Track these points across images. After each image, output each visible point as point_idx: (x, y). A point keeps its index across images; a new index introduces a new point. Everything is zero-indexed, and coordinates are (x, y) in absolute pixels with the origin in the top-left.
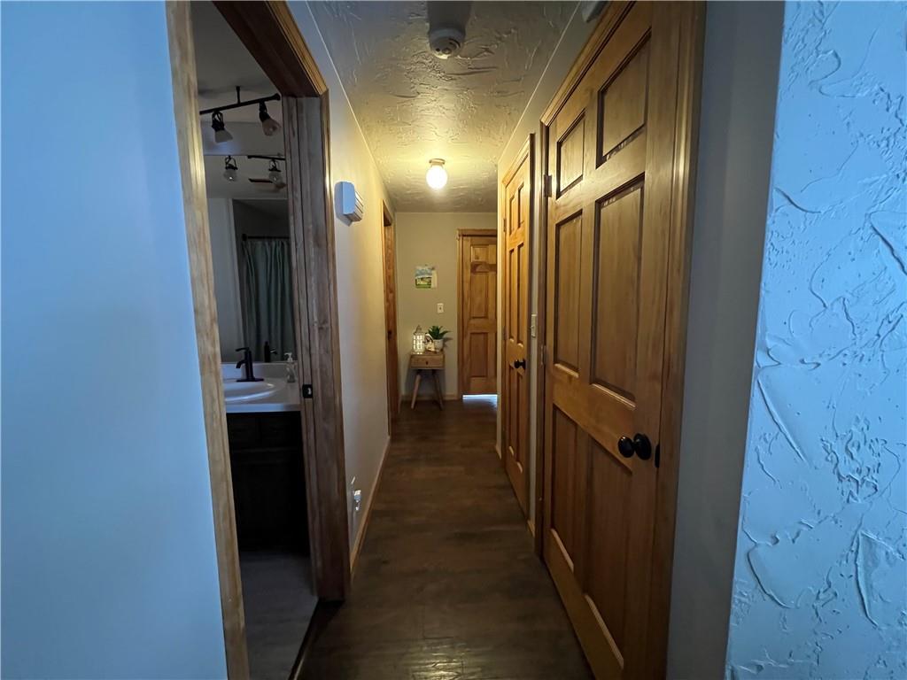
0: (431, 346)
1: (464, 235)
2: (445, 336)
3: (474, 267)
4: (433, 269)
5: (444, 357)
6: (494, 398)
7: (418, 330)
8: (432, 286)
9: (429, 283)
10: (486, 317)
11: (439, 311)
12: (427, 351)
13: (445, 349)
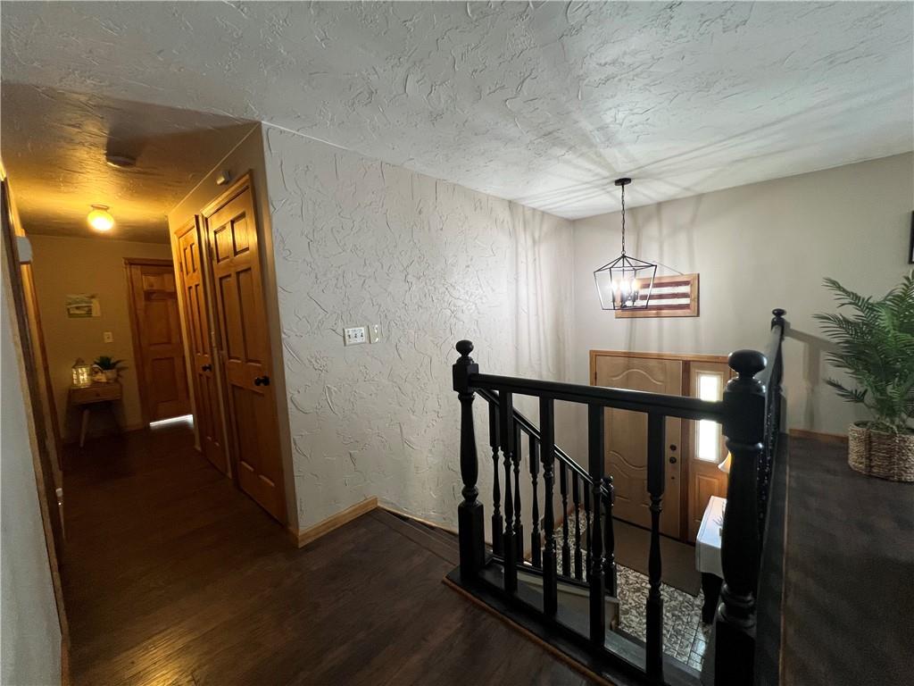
0: (102, 377)
1: (131, 263)
2: (119, 365)
3: (149, 295)
4: (93, 297)
5: (121, 386)
6: (189, 418)
7: (79, 363)
8: (94, 314)
9: (89, 312)
10: (169, 342)
11: (107, 341)
12: (95, 383)
13: (120, 379)
